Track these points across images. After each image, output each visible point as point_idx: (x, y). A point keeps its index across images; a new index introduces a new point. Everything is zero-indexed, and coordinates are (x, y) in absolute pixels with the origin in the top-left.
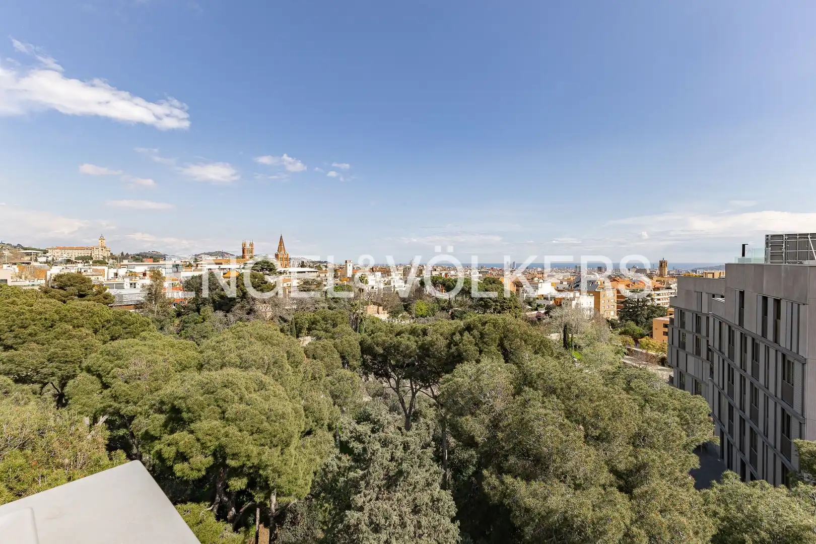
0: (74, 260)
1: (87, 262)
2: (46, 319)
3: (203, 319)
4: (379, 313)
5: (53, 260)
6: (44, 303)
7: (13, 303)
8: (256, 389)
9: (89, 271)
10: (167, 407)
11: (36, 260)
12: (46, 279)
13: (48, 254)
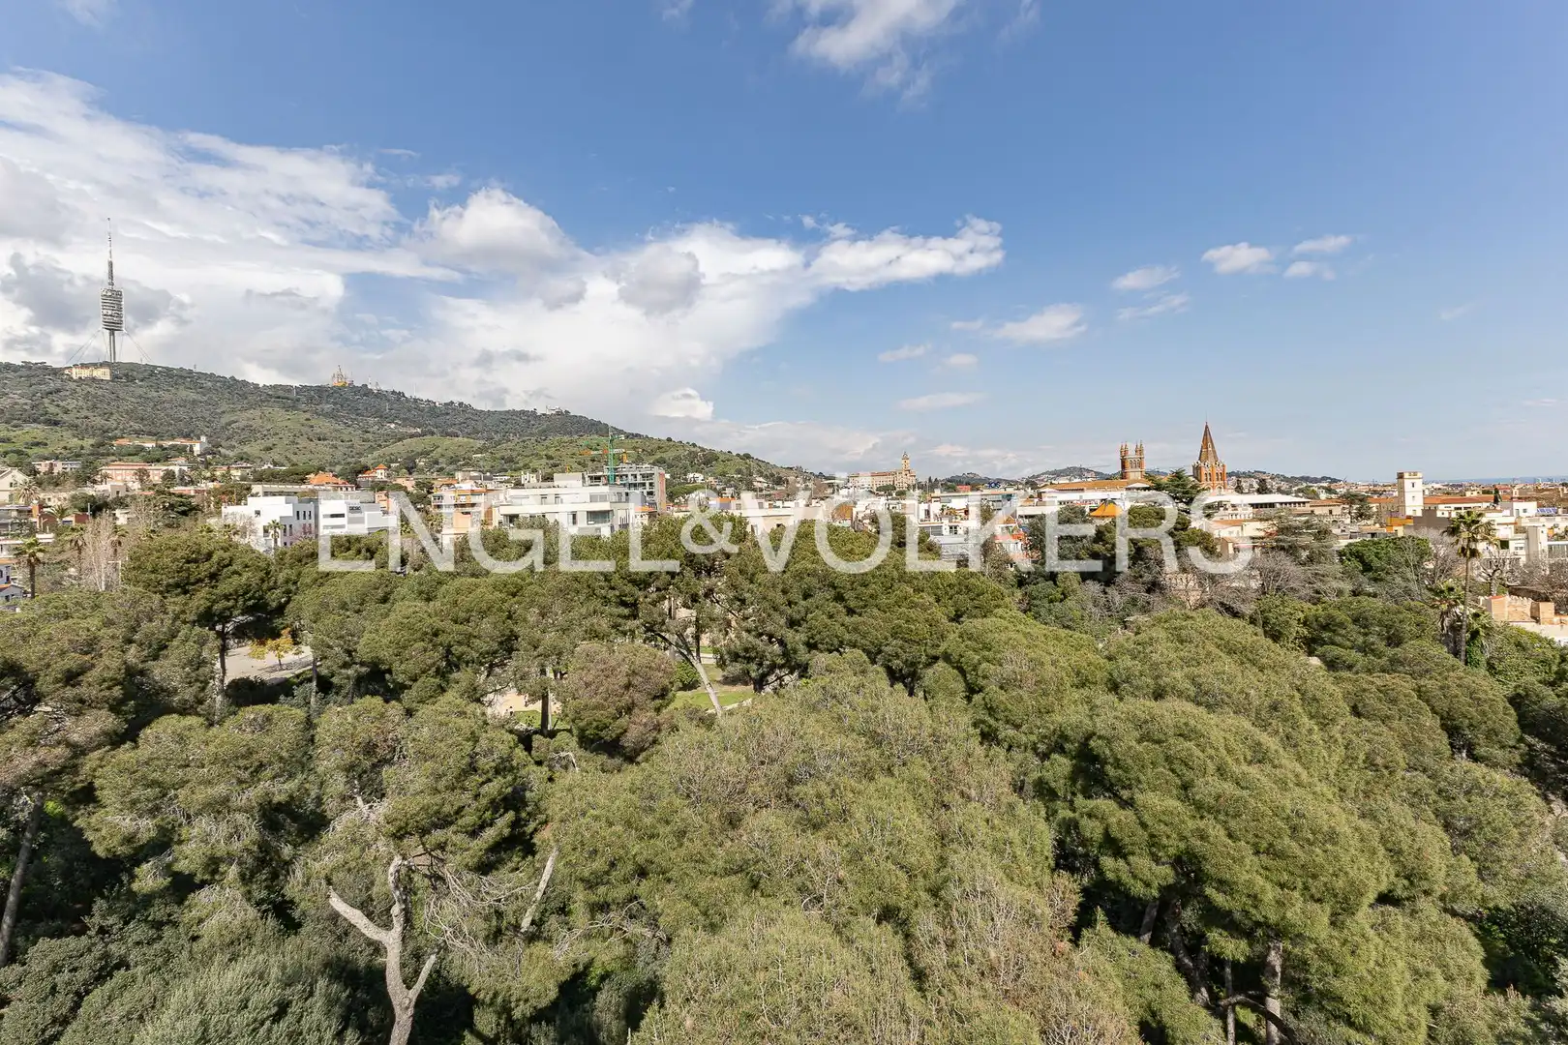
0: (876, 492)
1: (891, 494)
3: (1063, 594)
4: (1538, 621)
8: (1249, 758)
10: (1071, 747)
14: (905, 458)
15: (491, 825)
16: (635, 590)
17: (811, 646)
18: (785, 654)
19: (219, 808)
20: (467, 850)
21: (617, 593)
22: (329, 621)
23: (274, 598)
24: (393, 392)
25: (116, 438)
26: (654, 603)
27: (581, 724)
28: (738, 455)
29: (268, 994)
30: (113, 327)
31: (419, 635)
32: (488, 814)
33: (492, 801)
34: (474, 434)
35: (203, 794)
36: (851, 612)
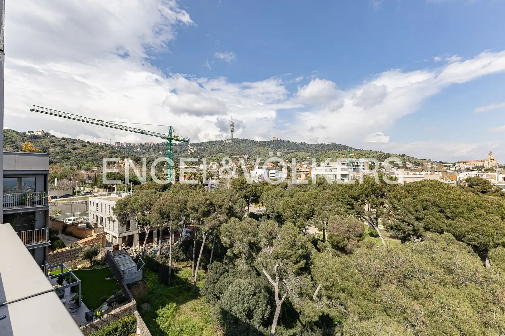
0: (472, 169)
1: (481, 170)
2: (469, 205)
5: (459, 169)
6: (466, 195)
7: (450, 193)
9: (484, 176)
11: (450, 170)
12: (456, 180)
13: (456, 166)
14: (491, 154)
15: (299, 262)
16: (352, 200)
17: (427, 229)
18: (414, 230)
19: (241, 240)
20: (293, 267)
21: (347, 201)
22: (269, 200)
23: (258, 193)
24: (287, 141)
25: (232, 155)
26: (360, 205)
27: (332, 240)
28: (400, 155)
29: (252, 289)
30: (232, 131)
31: (289, 206)
32: (298, 259)
33: (300, 255)
34: (307, 151)
35: (238, 236)
36: (448, 218)
